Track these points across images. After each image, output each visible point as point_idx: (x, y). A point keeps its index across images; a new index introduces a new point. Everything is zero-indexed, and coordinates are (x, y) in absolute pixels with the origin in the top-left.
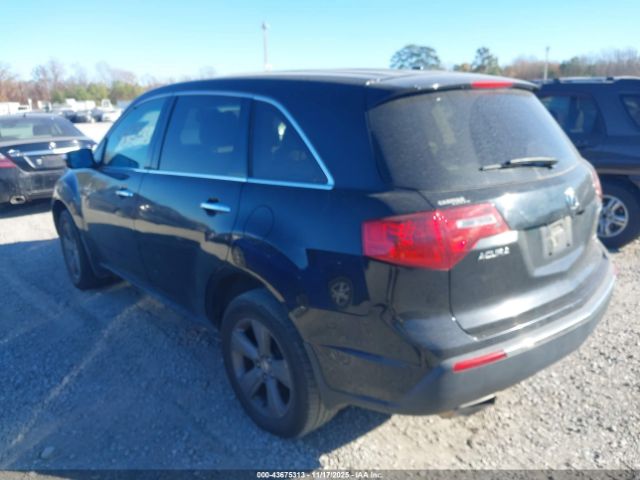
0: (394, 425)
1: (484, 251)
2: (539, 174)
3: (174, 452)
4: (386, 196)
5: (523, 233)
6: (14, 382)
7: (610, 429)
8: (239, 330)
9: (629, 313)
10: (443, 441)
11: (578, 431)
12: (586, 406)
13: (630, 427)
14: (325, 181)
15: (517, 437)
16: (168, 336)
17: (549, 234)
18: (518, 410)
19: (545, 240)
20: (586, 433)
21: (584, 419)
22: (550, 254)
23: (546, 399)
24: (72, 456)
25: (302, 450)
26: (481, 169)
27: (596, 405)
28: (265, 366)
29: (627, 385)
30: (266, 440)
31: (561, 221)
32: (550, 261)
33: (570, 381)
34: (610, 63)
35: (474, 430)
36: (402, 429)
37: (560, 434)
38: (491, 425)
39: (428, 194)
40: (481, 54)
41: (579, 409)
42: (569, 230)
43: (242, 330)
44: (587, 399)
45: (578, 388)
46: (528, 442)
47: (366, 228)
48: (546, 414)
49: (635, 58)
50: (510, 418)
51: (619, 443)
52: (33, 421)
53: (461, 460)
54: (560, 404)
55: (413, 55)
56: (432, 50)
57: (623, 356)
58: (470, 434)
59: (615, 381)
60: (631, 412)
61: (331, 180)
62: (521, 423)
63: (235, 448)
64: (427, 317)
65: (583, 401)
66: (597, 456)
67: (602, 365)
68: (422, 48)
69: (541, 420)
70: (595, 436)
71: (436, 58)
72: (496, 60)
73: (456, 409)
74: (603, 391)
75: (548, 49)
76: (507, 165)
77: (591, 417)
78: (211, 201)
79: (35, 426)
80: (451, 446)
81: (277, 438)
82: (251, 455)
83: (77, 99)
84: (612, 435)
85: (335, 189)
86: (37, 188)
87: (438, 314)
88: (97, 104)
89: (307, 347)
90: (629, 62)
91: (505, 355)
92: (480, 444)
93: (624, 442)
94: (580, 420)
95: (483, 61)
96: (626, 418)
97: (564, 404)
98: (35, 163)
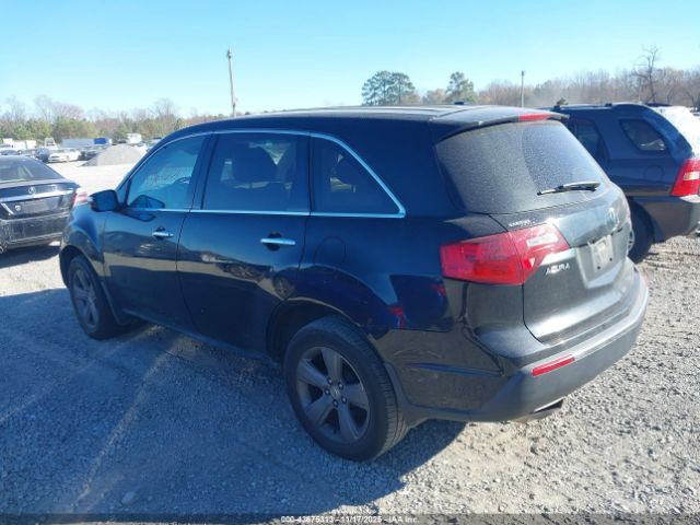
0: (460, 441)
1: (549, 266)
2: (585, 196)
3: (253, 484)
4: (461, 221)
5: (577, 249)
6: (58, 436)
7: (657, 429)
8: (305, 360)
9: (651, 326)
10: (509, 451)
11: (629, 432)
12: (631, 411)
13: (674, 425)
14: (396, 211)
15: (574, 441)
16: (208, 378)
17: (596, 250)
18: (571, 419)
19: (594, 255)
20: (636, 433)
21: (632, 422)
22: (599, 268)
23: (593, 407)
24: (150, 498)
25: (378, 471)
26: (540, 194)
27: (639, 409)
28: (336, 392)
29: (663, 389)
30: (340, 465)
31: (604, 238)
32: (599, 275)
33: (611, 390)
34: (584, 86)
35: (535, 439)
36: (468, 444)
37: (613, 435)
38: (550, 434)
39: (498, 218)
40: (455, 79)
41: (625, 413)
42: (610, 247)
43: (309, 360)
44: (631, 404)
45: (619, 395)
46: (586, 444)
47: (444, 251)
48: (597, 420)
49: (607, 81)
50: (565, 426)
51: (667, 439)
52: (94, 470)
53: (530, 466)
54: (607, 411)
55: (385, 82)
56: (405, 77)
57: (654, 365)
58: (532, 443)
59: (652, 387)
60: (671, 412)
61: (402, 210)
62: (576, 429)
63: (312, 476)
64: (504, 328)
65: (627, 406)
66: (651, 452)
67: (636, 373)
68: (394, 75)
69: (594, 425)
70: (644, 435)
71: (409, 85)
72: (471, 85)
73: (531, 413)
74: (643, 396)
75: (523, 74)
76: (561, 189)
77: (637, 419)
78: (271, 236)
79: (96, 475)
80: (518, 455)
81: (351, 462)
82: (331, 480)
83: (15, 139)
84: (659, 433)
85: (408, 216)
86: (17, 237)
87: (514, 325)
88: (39, 143)
89: (387, 366)
90: (602, 84)
91: (573, 359)
92: (542, 450)
93: (671, 438)
94: (628, 423)
95: (458, 86)
96: (668, 418)
97: (610, 410)
98: (13, 209)
